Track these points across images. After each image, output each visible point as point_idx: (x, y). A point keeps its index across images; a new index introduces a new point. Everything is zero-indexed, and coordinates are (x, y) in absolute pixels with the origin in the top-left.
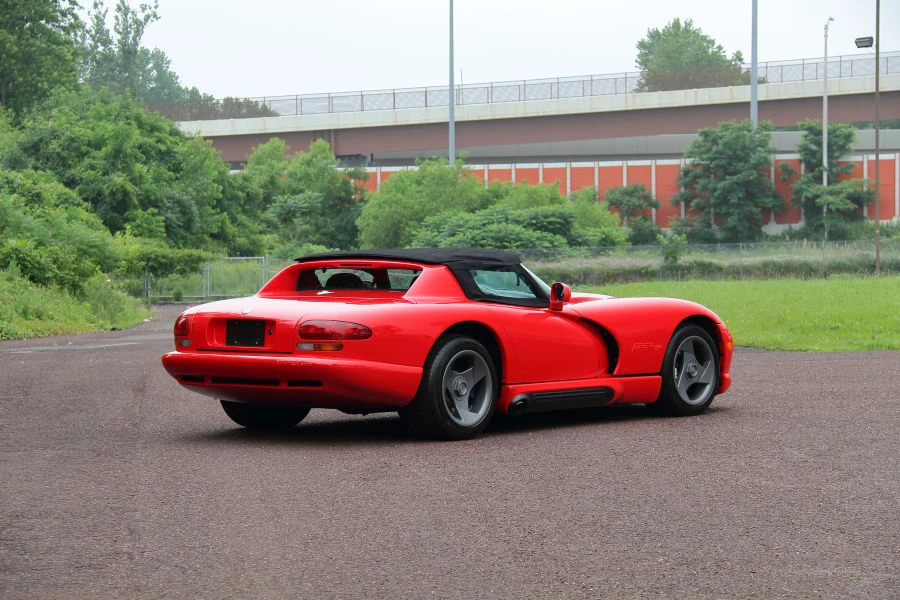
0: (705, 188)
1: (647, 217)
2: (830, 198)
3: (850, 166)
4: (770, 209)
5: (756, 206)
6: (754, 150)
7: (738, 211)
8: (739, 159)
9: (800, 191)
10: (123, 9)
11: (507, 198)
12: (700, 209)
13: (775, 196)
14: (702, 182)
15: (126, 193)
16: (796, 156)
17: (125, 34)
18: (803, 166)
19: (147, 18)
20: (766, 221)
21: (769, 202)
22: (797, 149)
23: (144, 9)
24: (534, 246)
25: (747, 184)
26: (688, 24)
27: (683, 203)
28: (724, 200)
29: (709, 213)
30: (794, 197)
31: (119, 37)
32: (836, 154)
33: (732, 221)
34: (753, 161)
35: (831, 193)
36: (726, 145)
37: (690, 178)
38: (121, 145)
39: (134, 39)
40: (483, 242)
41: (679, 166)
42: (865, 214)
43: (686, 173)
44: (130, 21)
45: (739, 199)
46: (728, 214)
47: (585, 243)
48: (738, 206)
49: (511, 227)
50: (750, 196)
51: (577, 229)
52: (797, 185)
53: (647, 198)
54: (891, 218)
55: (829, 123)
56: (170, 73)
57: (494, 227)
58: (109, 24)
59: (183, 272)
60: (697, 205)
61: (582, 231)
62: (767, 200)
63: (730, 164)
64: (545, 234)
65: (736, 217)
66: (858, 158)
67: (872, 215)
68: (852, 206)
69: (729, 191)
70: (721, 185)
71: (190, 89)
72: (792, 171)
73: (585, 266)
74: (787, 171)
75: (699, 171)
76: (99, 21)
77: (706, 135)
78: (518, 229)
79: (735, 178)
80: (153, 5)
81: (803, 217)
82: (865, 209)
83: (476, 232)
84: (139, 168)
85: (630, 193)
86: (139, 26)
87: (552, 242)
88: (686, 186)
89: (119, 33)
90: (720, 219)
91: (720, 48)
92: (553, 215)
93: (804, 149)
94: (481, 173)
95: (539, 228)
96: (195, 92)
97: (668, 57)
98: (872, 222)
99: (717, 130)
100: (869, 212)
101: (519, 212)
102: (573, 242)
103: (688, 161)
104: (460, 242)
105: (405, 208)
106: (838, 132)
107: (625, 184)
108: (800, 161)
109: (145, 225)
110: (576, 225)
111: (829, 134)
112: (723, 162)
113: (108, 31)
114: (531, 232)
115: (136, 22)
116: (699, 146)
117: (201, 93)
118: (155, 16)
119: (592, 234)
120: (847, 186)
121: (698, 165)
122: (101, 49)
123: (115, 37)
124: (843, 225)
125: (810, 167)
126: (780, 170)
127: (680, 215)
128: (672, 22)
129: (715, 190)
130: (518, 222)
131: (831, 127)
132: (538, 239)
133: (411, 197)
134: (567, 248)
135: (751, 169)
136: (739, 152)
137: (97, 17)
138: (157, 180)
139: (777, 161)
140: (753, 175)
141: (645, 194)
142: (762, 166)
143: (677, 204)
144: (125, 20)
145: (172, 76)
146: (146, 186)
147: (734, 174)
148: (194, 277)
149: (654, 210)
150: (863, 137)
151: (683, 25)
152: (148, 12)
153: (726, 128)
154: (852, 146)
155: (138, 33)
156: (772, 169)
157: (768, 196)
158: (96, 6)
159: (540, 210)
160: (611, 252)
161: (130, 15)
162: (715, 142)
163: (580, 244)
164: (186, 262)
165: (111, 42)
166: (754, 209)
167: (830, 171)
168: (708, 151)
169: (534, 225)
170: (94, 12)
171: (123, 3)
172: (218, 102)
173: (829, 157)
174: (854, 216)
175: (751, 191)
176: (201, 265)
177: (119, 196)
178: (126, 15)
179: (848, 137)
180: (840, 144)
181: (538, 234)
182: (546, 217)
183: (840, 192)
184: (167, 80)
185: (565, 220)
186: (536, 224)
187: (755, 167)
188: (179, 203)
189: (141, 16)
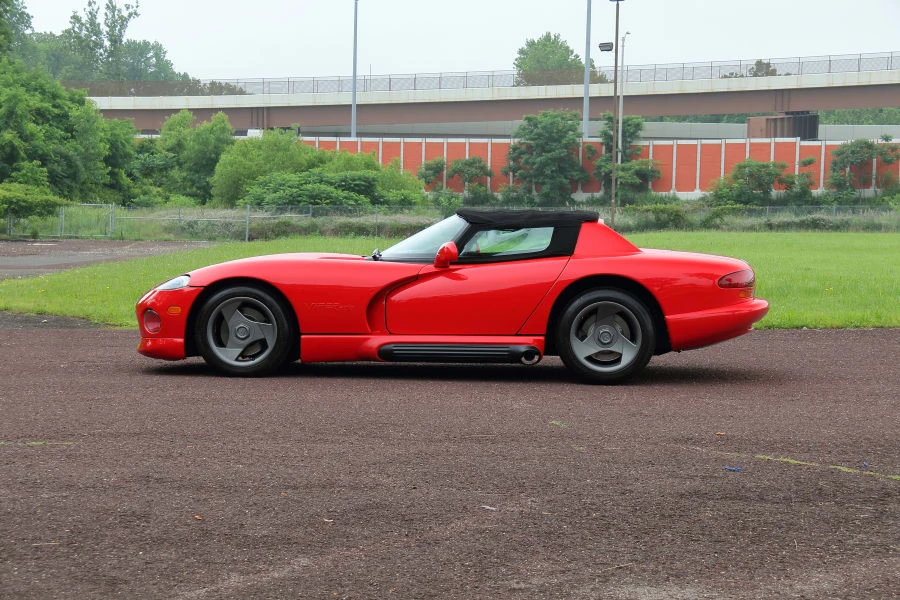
0: (527, 162)
1: (482, 183)
2: (621, 173)
3: (638, 148)
4: (577, 181)
5: (566, 178)
6: (566, 132)
7: (551, 181)
8: (556, 140)
9: (600, 167)
10: (111, 7)
11: (328, 164)
12: (523, 178)
13: (582, 170)
14: (525, 157)
15: (13, 148)
16: (600, 140)
17: (112, 27)
18: (604, 148)
19: (130, 15)
20: (575, 190)
21: (576, 174)
22: (598, 134)
23: (128, 8)
24: (341, 204)
25: (560, 160)
26: (557, 37)
27: (511, 174)
28: (540, 172)
29: (531, 181)
30: (595, 171)
31: (108, 29)
32: (629, 140)
33: (546, 189)
34: (564, 142)
35: (623, 169)
36: (544, 128)
37: (517, 153)
38: (14, 108)
39: (120, 30)
40: (299, 199)
41: (509, 144)
42: (650, 187)
43: (515, 149)
44: (117, 17)
45: (552, 172)
46: (544, 183)
47: (386, 202)
48: (552, 178)
49: (323, 187)
50: (561, 170)
51: (379, 190)
52: (598, 162)
53: (483, 168)
54: (669, 190)
55: (624, 114)
56: (167, 61)
57: (309, 187)
58: (100, 19)
59: (40, 215)
60: (521, 175)
61: (384, 193)
62: (575, 173)
63: (547, 144)
64: (352, 194)
65: (549, 186)
66: (646, 143)
67: (655, 188)
68: (638, 181)
69: (544, 165)
70: (539, 159)
71: (182, 74)
72: (595, 151)
73: (379, 221)
74: (591, 151)
75: (523, 148)
76: (93, 16)
77: (529, 119)
78: (330, 189)
79: (549, 155)
80: (135, 5)
81: (603, 188)
82: (650, 184)
83: (295, 190)
84: (31, 127)
85: (470, 164)
86: (124, 21)
87: (356, 201)
88: (514, 160)
89: (108, 26)
90: (539, 186)
91: (577, 56)
92: (360, 179)
93: (605, 135)
94: (313, 143)
95: (348, 189)
96: (186, 76)
97: (539, 62)
98: (653, 193)
99: (539, 117)
100: (653, 186)
101: (332, 175)
102: (375, 201)
103: (516, 140)
104: (280, 198)
105: (245, 168)
106: (630, 122)
107: (467, 157)
108: (602, 144)
109: (29, 174)
110: (379, 188)
111: (624, 123)
112: (541, 142)
113: (99, 24)
114: (340, 192)
115: (121, 17)
116: (524, 129)
117: (191, 77)
118: (136, 14)
119: (392, 195)
120: (635, 164)
121: (523, 143)
122: (93, 38)
123: (104, 29)
124: (630, 194)
125: (609, 149)
126: (586, 150)
127: (509, 183)
128: (545, 34)
129: (534, 163)
130: (331, 184)
131: (625, 117)
132: (345, 198)
133: (251, 160)
134: (370, 207)
135: (561, 148)
136: (554, 135)
137: (90, 13)
138: (49, 137)
139: (584, 143)
140: (564, 153)
141: (481, 165)
142: (572, 147)
143: (507, 174)
144: (113, 16)
145: (168, 64)
146: (36, 143)
147: (549, 151)
148: (50, 219)
149: (489, 179)
150: (650, 127)
151: (553, 37)
152: (131, 10)
153: (545, 115)
154: (641, 134)
155: (123, 26)
156: (581, 148)
157: (576, 171)
158: (90, 4)
159: (349, 174)
160: (407, 211)
161: (116, 13)
162: (536, 126)
163: (382, 203)
164: (44, 207)
165: (101, 33)
166: (564, 180)
167: (624, 152)
168: (532, 132)
169: (343, 186)
170: (88, 9)
171: (111, 2)
172: (205, 85)
173: (623, 142)
174: (641, 188)
175: (564, 165)
176: (57, 209)
177: (8, 150)
178: (114, 13)
179: (638, 127)
180: (632, 132)
181: (345, 194)
182: (354, 180)
183: (630, 169)
184: (164, 66)
185: (369, 182)
186: (345, 185)
187: (566, 146)
188: (66, 157)
189: (125, 14)
